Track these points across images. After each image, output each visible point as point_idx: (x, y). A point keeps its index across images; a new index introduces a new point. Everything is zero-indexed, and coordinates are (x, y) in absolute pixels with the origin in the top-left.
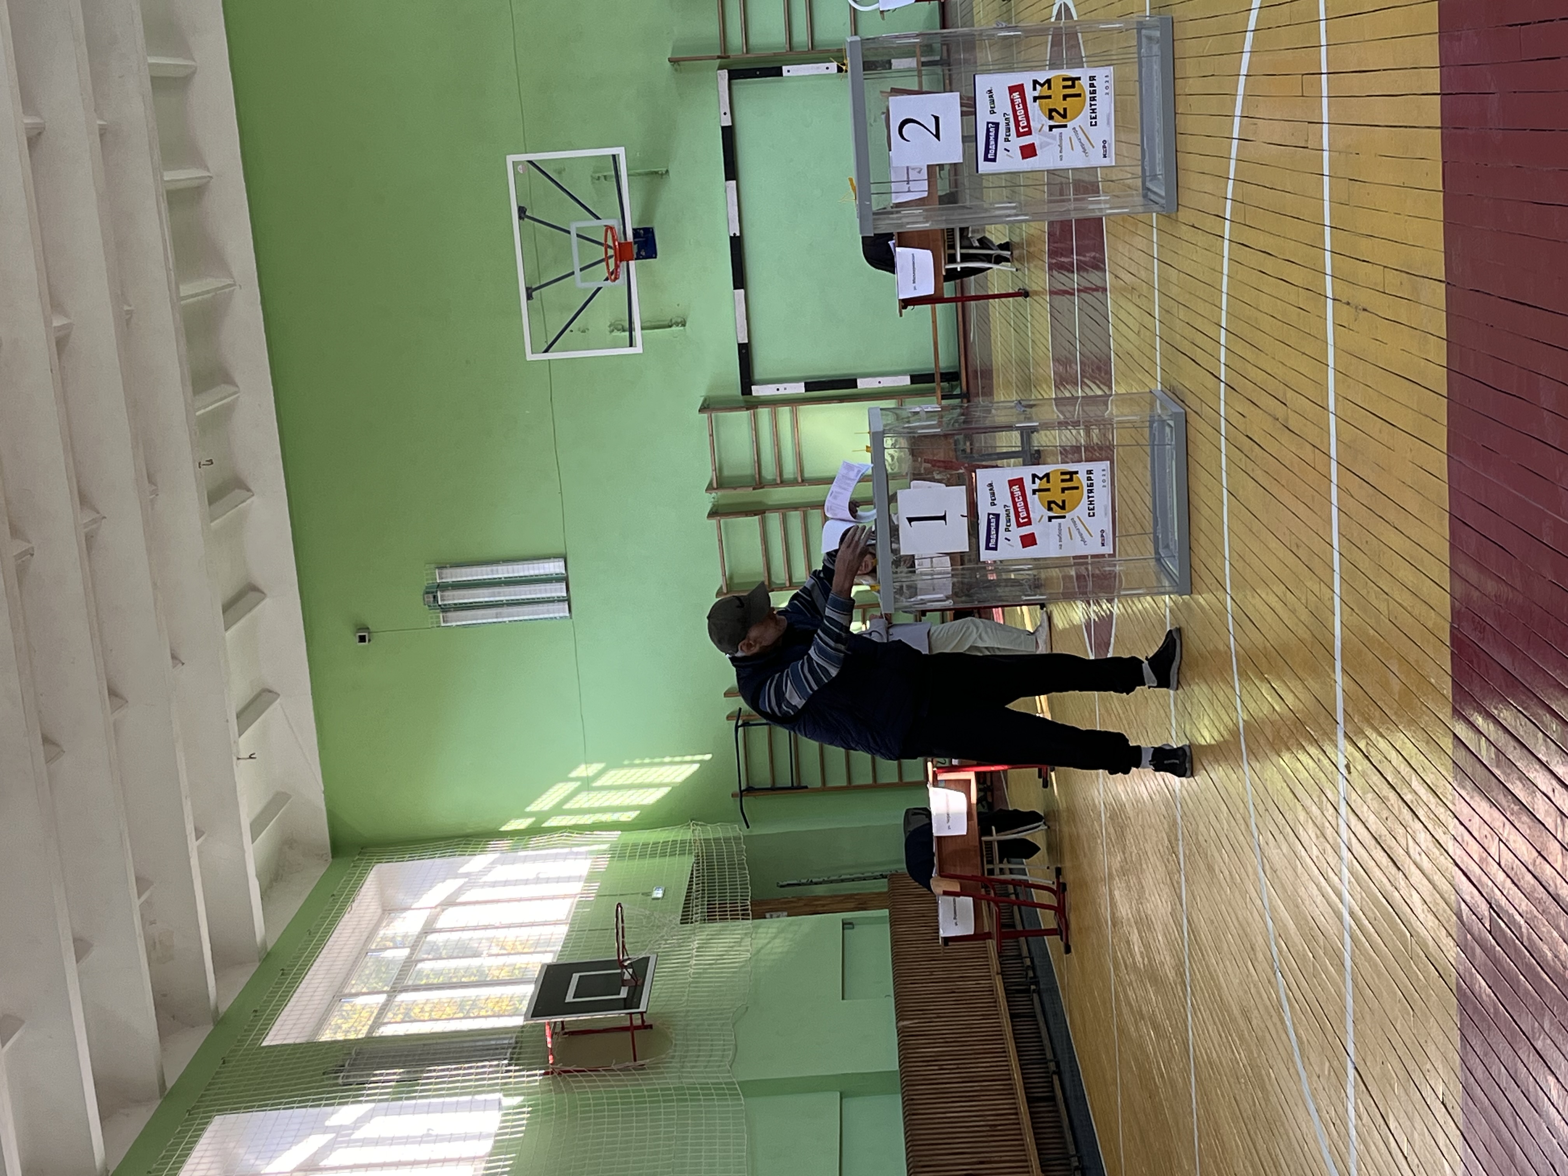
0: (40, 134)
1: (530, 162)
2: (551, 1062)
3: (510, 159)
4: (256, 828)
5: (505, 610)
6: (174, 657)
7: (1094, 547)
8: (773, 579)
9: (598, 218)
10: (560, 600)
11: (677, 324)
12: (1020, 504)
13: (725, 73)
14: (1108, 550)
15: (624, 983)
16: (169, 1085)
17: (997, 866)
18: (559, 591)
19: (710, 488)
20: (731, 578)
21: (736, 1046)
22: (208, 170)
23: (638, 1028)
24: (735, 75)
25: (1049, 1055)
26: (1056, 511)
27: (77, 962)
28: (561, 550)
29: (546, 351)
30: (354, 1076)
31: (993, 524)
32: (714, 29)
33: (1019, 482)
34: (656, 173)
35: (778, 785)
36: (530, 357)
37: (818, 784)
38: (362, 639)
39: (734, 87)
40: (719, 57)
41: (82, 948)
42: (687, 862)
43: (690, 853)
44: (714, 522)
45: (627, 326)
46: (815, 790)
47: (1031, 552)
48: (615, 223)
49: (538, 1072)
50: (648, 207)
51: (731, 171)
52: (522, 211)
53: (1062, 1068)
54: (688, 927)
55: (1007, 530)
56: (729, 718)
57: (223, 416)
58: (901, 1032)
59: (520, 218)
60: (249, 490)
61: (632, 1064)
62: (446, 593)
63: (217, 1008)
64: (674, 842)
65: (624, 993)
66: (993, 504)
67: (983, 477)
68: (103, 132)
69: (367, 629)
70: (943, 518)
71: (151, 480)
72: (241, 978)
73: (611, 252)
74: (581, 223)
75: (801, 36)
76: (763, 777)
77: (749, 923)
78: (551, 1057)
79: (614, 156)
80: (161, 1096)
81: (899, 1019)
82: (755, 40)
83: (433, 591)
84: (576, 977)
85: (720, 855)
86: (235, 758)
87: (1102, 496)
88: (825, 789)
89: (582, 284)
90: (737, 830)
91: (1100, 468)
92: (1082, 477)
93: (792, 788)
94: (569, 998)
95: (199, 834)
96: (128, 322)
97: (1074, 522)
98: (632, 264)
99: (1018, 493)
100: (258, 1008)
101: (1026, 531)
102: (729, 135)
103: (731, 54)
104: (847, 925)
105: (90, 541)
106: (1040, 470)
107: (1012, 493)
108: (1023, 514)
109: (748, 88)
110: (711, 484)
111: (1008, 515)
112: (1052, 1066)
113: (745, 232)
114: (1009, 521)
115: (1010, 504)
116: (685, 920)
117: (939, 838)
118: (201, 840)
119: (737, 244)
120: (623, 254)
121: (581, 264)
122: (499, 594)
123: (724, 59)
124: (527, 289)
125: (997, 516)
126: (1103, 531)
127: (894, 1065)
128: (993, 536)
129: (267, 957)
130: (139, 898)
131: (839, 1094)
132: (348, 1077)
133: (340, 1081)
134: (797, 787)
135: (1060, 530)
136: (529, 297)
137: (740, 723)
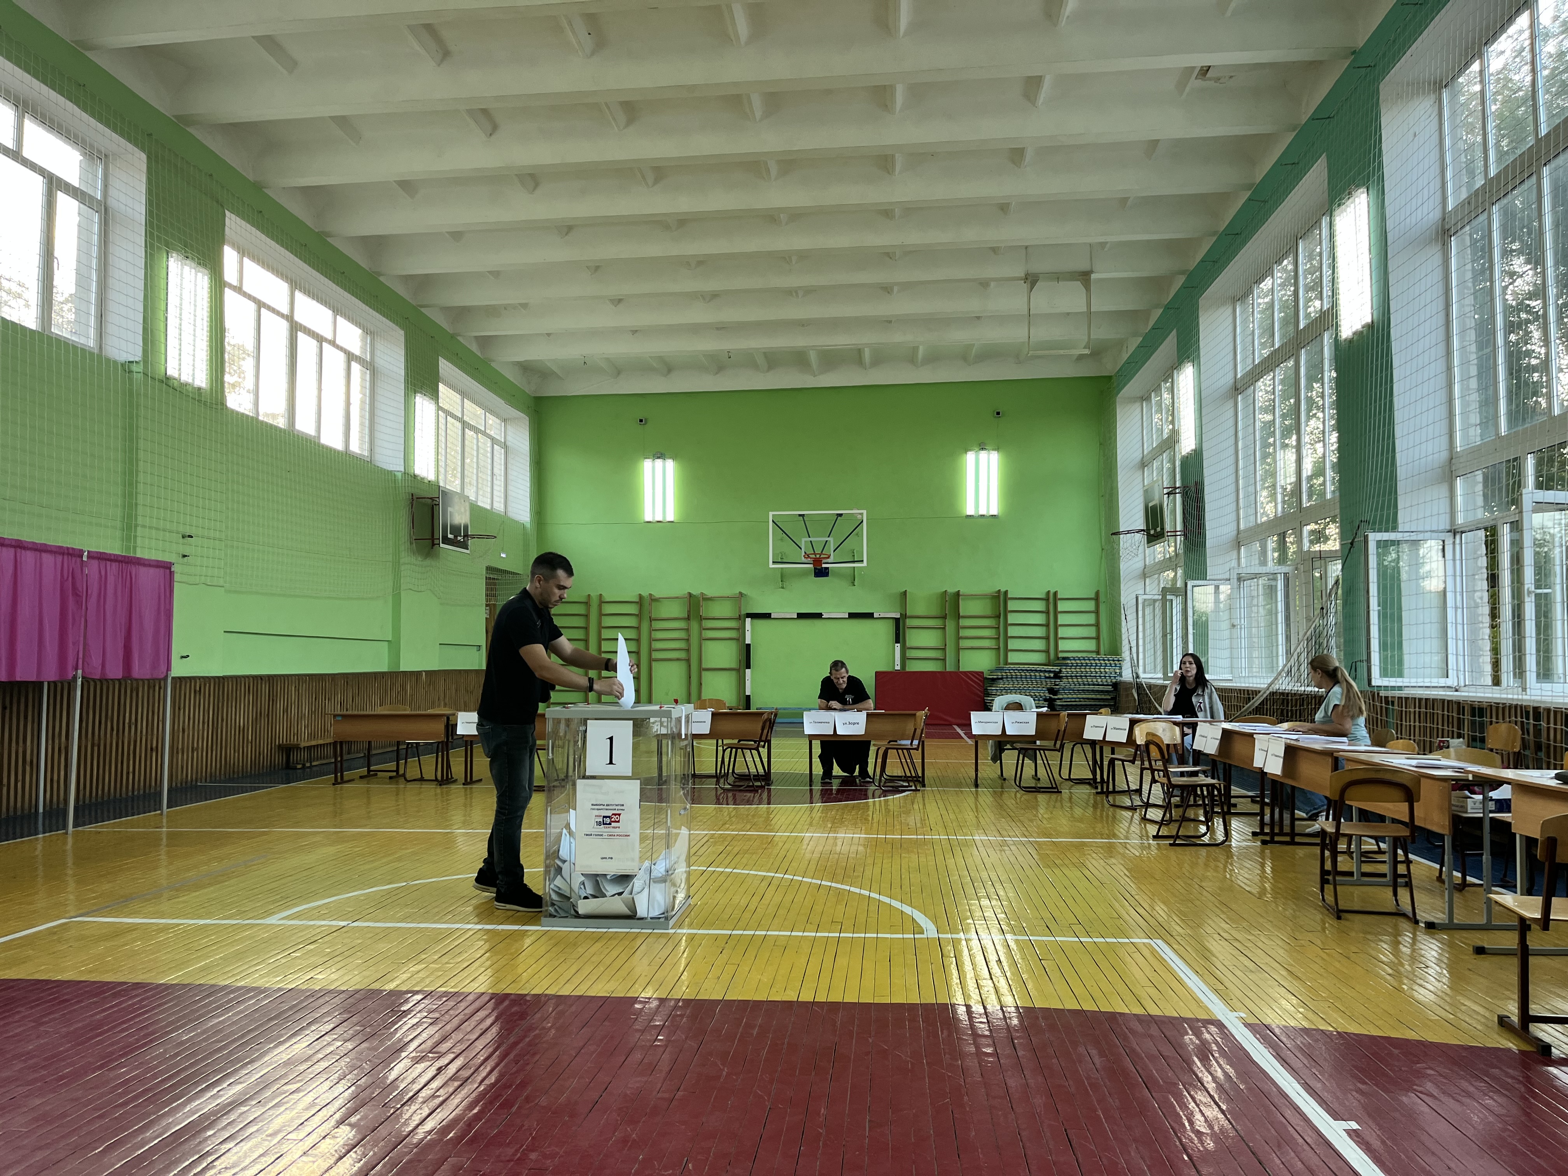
0: (888, 293)
1: (862, 521)
8: (656, 622)
9: (834, 551)
11: (782, 585)
13: (898, 616)
15: (456, 537)
16: (423, 310)
20: (658, 601)
23: (433, 542)
24: (897, 622)
27: (488, 271)
29: (773, 522)
34: (854, 580)
36: (771, 514)
38: (641, 421)
39: (891, 620)
40: (905, 614)
44: (686, 595)
45: (783, 561)
48: (832, 559)
50: (839, 574)
51: (853, 616)
52: (841, 515)
56: (589, 595)
57: (752, 366)
58: (420, 673)
59: (837, 514)
60: (717, 374)
61: (414, 538)
63: (460, 336)
65: (451, 536)
69: (646, 423)
74: (832, 543)
75: (913, 653)
79: (863, 561)
80: (418, 305)
82: (913, 632)
83: (662, 457)
89: (804, 541)
98: (811, 566)
100: (460, 355)
102: (870, 616)
103: (906, 620)
109: (890, 626)
113: (823, 621)
116: (488, 568)
118: (545, 335)
119: (818, 616)
120: (817, 562)
121: (813, 541)
123: (904, 616)
124: (804, 515)
127: (403, 668)
129: (485, 362)
131: (391, 640)
136: (800, 515)
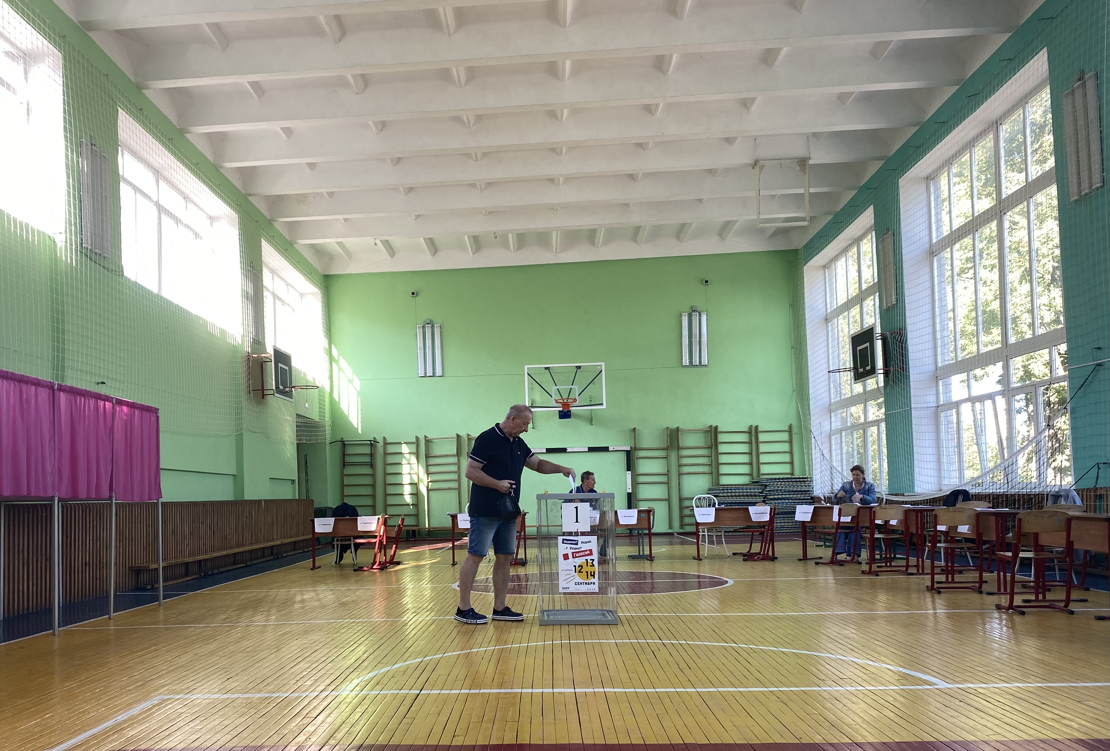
0: (634, 179)
1: (601, 371)
2: (254, 356)
3: (603, 364)
4: (340, 244)
5: (422, 351)
6: (419, 216)
7: (562, 584)
8: (430, 458)
9: (579, 396)
10: (425, 373)
11: (533, 425)
12: (582, 554)
13: (629, 449)
14: (561, 590)
15: (284, 388)
16: (250, 198)
17: (339, 543)
18: (430, 373)
19: (468, 435)
20: (431, 442)
21: (256, 432)
22: (600, 247)
23: (263, 392)
24: (628, 453)
25: (253, 562)
26: (578, 569)
27: (307, 164)
28: (446, 374)
29: (528, 374)
30: (251, 274)
31: (573, 542)
32: (645, 445)
33: (591, 554)
34: (592, 420)
35: (345, 457)
36: (526, 367)
37: (345, 473)
38: (413, 293)
39: (623, 452)
40: (635, 447)
41: (312, 166)
42: (316, 418)
43: (320, 419)
44: (455, 436)
45: (534, 405)
46: (342, 472)
47: (561, 558)
48: (577, 403)
49: (250, 349)
50: (579, 417)
51: (591, 450)
52: (579, 367)
53: (249, 568)
54: (295, 416)
55: (571, 548)
56: (374, 438)
57: (505, 245)
58: (260, 500)
59: (577, 367)
60: (475, 253)
61: (251, 389)
62: (430, 328)
63: (275, 221)
64: (325, 413)
65: (281, 387)
66: (582, 542)
67: (594, 539)
68: (627, 205)
69: (417, 296)
70: (577, 521)
71: (491, 213)
72: (284, 233)
73: (565, 401)
74: (577, 389)
75: (641, 479)
76: (350, 450)
77: (295, 442)
78: (255, 356)
79: (602, 404)
80: (246, 194)
81: (264, 500)
82: (641, 461)
83: (431, 323)
84: (287, 368)
85: (318, 431)
86: (375, 237)
87: (584, 588)
88: (343, 475)
89: (553, 390)
90: (328, 440)
91: (595, 588)
92: (592, 580)
93: (344, 462)
94: (280, 365)
95: (346, 220)
96: (553, 209)
97: (573, 576)
98: (559, 409)
99: (586, 553)
100: (275, 238)
101: (570, 556)
102: (606, 449)
103: (636, 452)
104: (293, 481)
105: (473, 185)
106: (596, 563)
107: (586, 551)
108: (577, 555)
109: (623, 457)
110: (470, 436)
111: (577, 549)
112: (249, 563)
113: (568, 454)
114: (575, 549)
115: (582, 550)
116: (298, 415)
117: (357, 519)
118: (343, 220)
119: (564, 450)
120: (566, 405)
121: (561, 389)
122: (429, 349)
123: (634, 449)
124: (549, 368)
125: (577, 544)
126: (569, 588)
127: (247, 497)
128: (568, 542)
129: (291, 244)
130: (326, 192)
131: (235, 474)
132: (251, 271)
133: (249, 268)
134: (344, 464)
135: (570, 570)
136: (546, 368)
137: (372, 442)
